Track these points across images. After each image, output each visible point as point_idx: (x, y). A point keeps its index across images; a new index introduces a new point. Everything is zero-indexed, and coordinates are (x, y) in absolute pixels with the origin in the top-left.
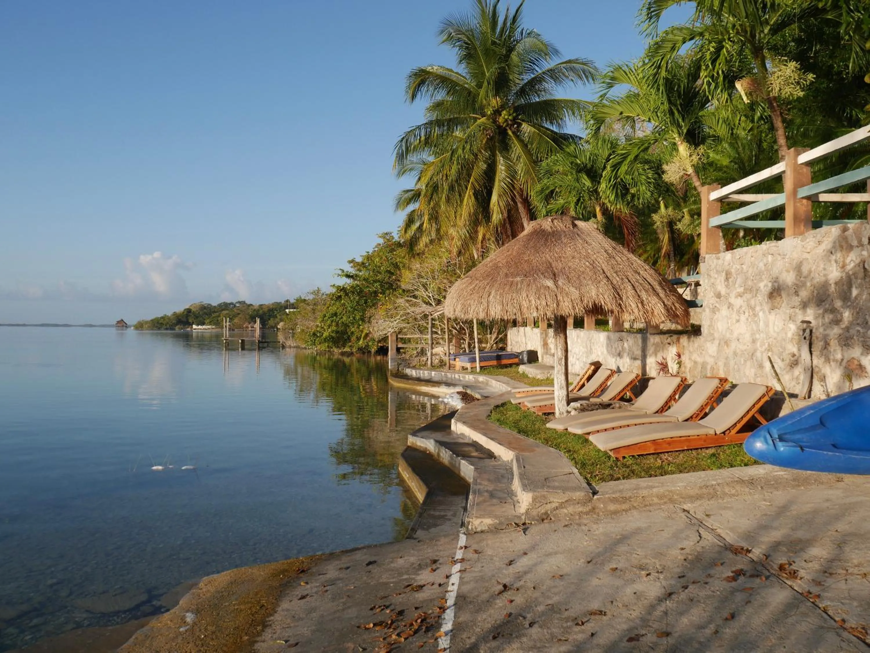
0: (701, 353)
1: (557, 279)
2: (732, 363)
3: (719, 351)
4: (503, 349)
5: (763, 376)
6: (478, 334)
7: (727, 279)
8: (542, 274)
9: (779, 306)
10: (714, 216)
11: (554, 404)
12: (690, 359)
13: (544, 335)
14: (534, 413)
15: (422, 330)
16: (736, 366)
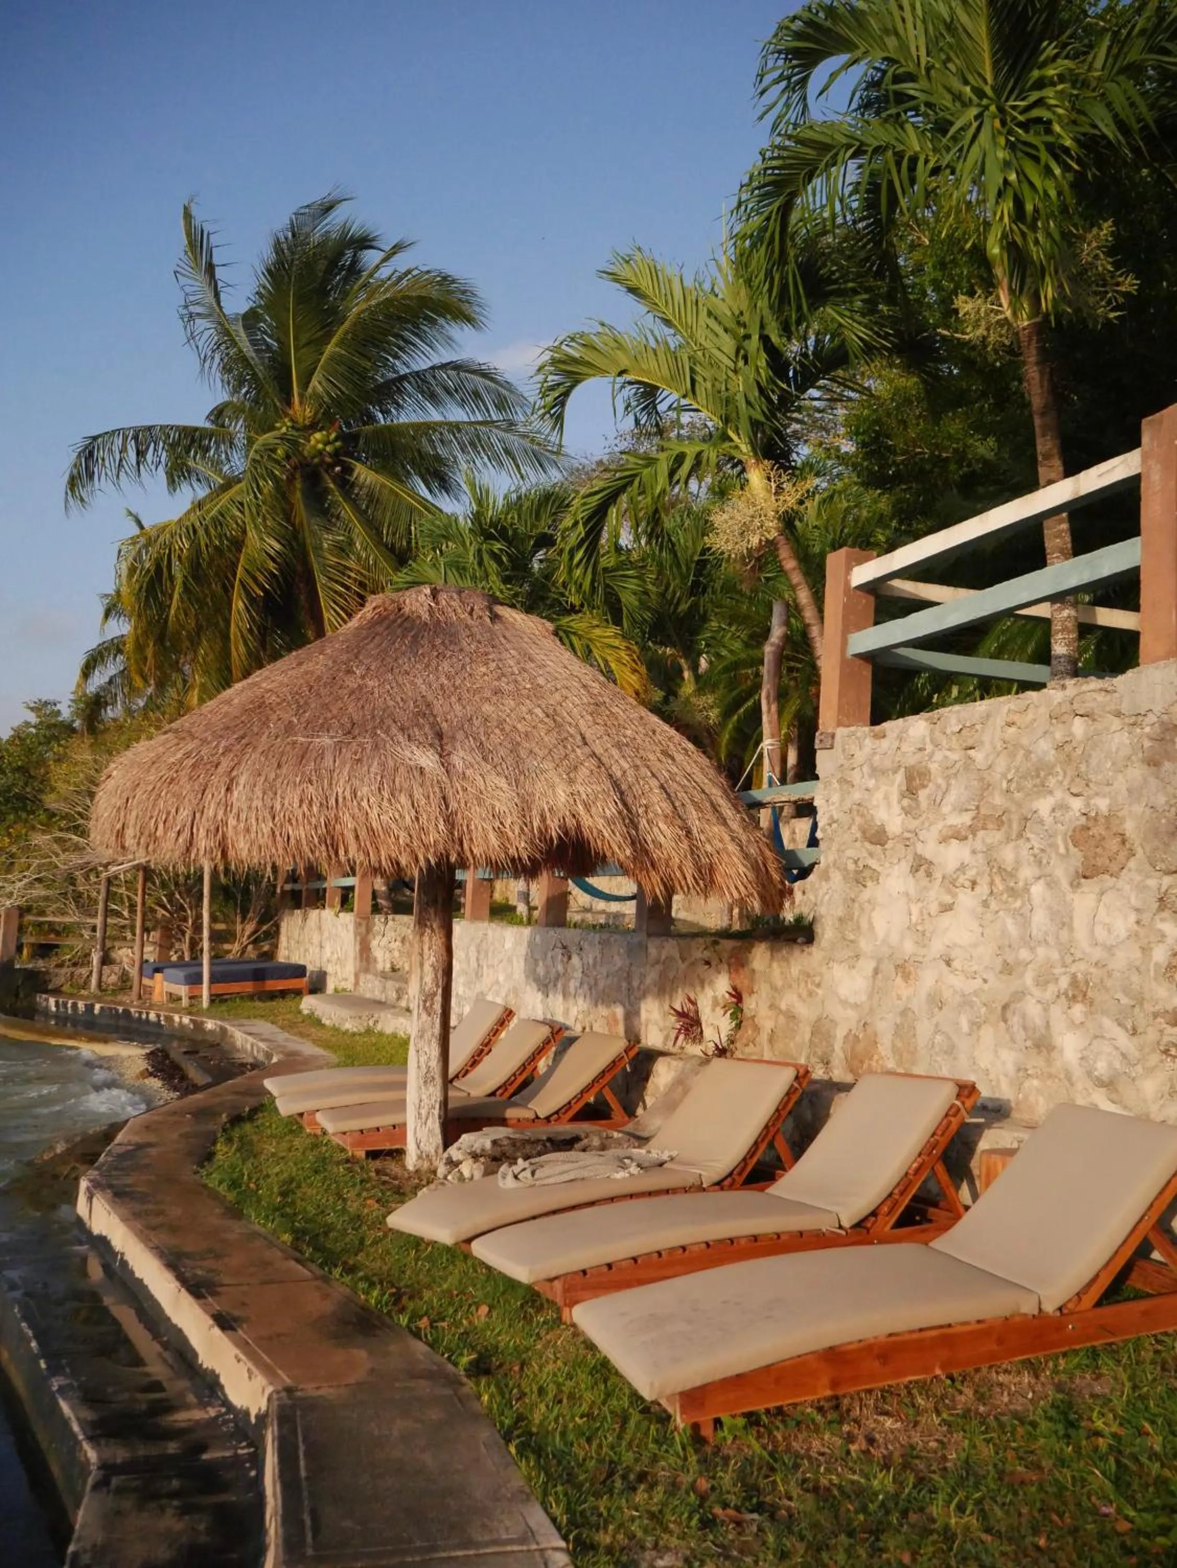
0: (810, 994)
1: (448, 748)
2: (924, 1029)
3: (875, 991)
4: (270, 955)
5: (1050, 1076)
6: (214, 919)
7: (911, 791)
8: (402, 729)
9: (1114, 867)
10: (860, 628)
11: (405, 1125)
12: (772, 1006)
13: (363, 929)
14: (343, 1150)
15: (84, 903)
16: (939, 1038)
